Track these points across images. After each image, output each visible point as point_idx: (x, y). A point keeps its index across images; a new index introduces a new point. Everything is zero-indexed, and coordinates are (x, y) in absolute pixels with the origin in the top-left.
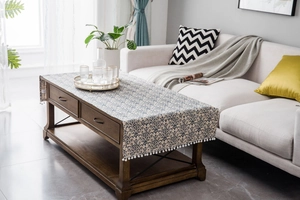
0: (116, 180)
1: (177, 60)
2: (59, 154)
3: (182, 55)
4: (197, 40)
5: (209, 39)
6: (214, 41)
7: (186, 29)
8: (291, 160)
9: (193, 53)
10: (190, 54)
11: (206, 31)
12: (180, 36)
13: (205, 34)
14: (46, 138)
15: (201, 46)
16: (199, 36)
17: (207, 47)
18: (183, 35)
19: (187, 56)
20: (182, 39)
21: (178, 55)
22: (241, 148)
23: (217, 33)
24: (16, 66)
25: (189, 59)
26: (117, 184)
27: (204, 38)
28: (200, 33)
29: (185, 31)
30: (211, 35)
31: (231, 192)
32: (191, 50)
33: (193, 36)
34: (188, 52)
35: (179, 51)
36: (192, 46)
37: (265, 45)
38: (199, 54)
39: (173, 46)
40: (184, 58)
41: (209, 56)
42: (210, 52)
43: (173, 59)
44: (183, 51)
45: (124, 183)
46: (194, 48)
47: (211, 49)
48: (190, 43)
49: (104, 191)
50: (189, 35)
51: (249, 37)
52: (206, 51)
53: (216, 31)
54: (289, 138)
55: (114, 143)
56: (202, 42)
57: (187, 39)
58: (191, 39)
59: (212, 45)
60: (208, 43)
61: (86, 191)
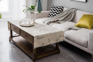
0: (32, 54)
2: (14, 45)
3: (52, 14)
4: (57, 10)
5: (60, 9)
6: (62, 10)
7: (53, 6)
8: (87, 48)
11: (59, 7)
12: (51, 8)
13: (59, 8)
14: (10, 41)
16: (57, 8)
23: (63, 8)
24: (1, 18)
26: (32, 56)
27: (59, 9)
29: (53, 7)
30: (61, 8)
31: (68, 57)
32: (55, 13)
33: (55, 8)
36: (55, 11)
37: (77, 11)
38: (57, 14)
39: (49, 11)
41: (60, 15)
42: (60, 13)
45: (34, 55)
49: (28, 58)
51: (72, 9)
52: (59, 13)
53: (62, 7)
54: (86, 41)
56: (58, 10)
57: (53, 9)
59: (61, 11)
60: (60, 10)
61: (22, 58)
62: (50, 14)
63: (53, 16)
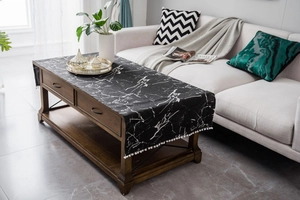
1: (161, 40)
3: (166, 36)
4: (180, 22)
5: (191, 20)
6: (196, 23)
7: (169, 11)
8: (291, 145)
9: (177, 34)
10: (174, 35)
11: (188, 13)
12: (163, 17)
13: (187, 16)
14: (41, 122)
15: (184, 27)
16: (181, 18)
17: (189, 28)
18: (166, 17)
19: (171, 37)
20: (165, 20)
21: (162, 36)
22: (236, 130)
23: (199, 15)
24: (7, 48)
25: (173, 39)
26: (118, 174)
27: (186, 19)
28: (182, 15)
29: (167, 13)
30: (192, 17)
32: (175, 31)
33: (176, 17)
34: (171, 33)
35: (163, 32)
36: (176, 27)
37: (245, 26)
38: (182, 35)
39: (157, 27)
40: (168, 39)
41: (193, 36)
42: (192, 33)
43: (158, 40)
44: (167, 32)
45: (126, 175)
46: (178, 29)
47: (193, 30)
48: (173, 25)
49: (105, 181)
50: (171, 17)
51: (230, 19)
52: (188, 32)
53: (197, 13)
54: (290, 125)
55: (114, 135)
56: (185, 23)
57: (170, 20)
58: (174, 21)
59: (194, 26)
60: (190, 24)
61: (88, 181)
62: (158, 36)
63: (170, 41)
